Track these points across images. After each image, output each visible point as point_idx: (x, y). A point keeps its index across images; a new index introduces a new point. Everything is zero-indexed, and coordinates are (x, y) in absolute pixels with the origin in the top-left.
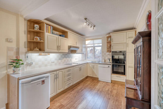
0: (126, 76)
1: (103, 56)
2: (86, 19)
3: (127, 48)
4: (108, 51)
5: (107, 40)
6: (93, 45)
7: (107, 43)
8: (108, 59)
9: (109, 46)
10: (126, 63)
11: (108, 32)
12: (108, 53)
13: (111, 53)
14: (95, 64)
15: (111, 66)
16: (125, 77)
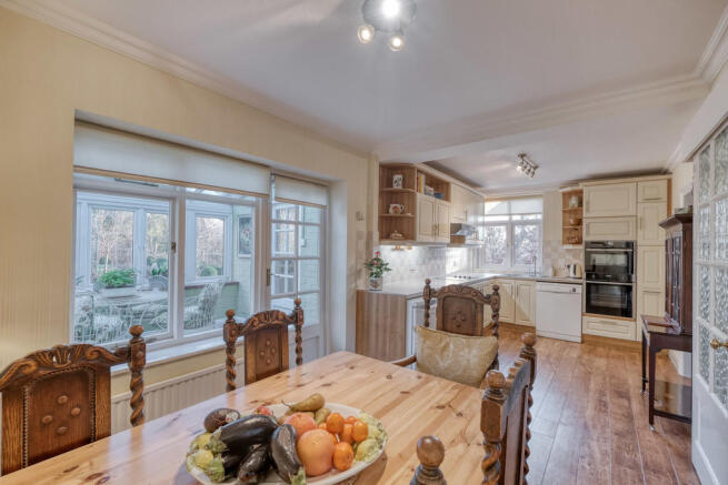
0: (635, 320)
1: (546, 255)
2: (522, 156)
3: (640, 233)
4: (567, 241)
5: (565, 204)
6: (506, 218)
7: (564, 212)
8: (569, 267)
9: (572, 221)
10: (633, 280)
11: (573, 177)
12: (571, 247)
13: (581, 247)
14: (522, 282)
15: (581, 290)
16: (633, 323)
